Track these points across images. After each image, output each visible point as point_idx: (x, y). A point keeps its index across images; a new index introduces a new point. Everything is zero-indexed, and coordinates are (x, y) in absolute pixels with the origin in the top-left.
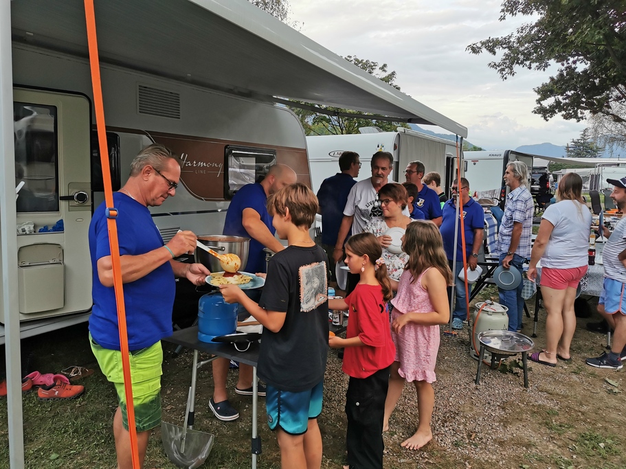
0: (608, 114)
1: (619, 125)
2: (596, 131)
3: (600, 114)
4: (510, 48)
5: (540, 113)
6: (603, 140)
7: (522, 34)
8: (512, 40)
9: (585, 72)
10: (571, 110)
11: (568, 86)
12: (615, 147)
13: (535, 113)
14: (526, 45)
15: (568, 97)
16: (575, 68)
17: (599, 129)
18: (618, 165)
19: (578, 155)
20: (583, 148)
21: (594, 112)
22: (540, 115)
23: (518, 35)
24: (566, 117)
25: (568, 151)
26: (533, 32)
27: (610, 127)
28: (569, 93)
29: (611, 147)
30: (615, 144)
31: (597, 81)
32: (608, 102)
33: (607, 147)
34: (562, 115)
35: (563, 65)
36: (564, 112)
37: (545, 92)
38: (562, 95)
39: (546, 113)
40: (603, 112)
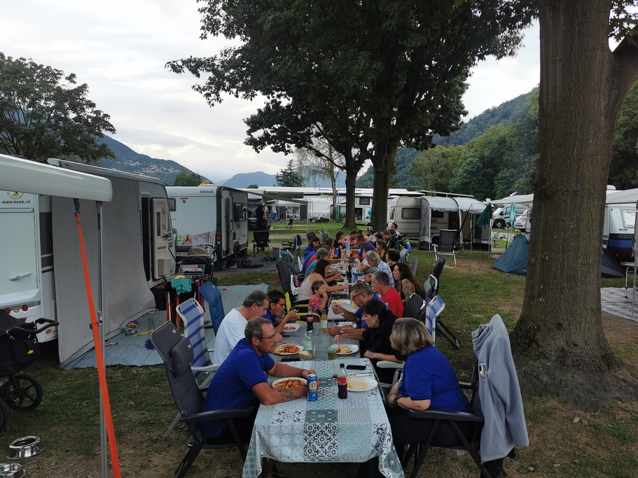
0: (311, 148)
1: (319, 159)
2: (301, 163)
3: (303, 148)
4: (214, 71)
5: (250, 145)
6: (307, 172)
7: (226, 58)
8: (217, 63)
9: (288, 106)
10: (279, 143)
11: (275, 119)
12: (317, 178)
13: (247, 144)
14: (232, 71)
15: (275, 130)
16: (280, 102)
17: (303, 162)
18: (320, 194)
19: (287, 184)
20: (289, 178)
21: (299, 146)
22: (252, 147)
23: (222, 58)
24: (276, 150)
25: (278, 180)
26: (237, 57)
27: (312, 160)
28: (277, 126)
29: (314, 179)
30: (317, 176)
31: (299, 117)
32: (309, 138)
34: (272, 148)
35: (269, 98)
36: (272, 145)
37: (254, 123)
38: (270, 128)
39: (257, 144)
40: (306, 147)
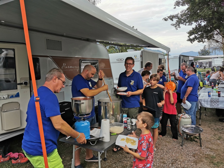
0: (214, 40)
1: (217, 44)
2: (209, 46)
3: (211, 40)
4: (178, 18)
5: (189, 41)
6: (212, 49)
7: (182, 13)
8: (179, 15)
9: (205, 25)
10: (200, 39)
11: (199, 31)
12: (216, 51)
13: (188, 41)
14: (184, 17)
15: (199, 35)
16: (201, 24)
17: (210, 45)
18: (218, 57)
19: (203, 55)
20: (204, 52)
21: (209, 39)
22: (190, 41)
24: (199, 42)
25: (199, 54)
26: (186, 12)
27: (214, 44)
28: (199, 33)
30: (216, 50)
31: (209, 28)
32: (213, 36)
33: (214, 51)
35: (197, 23)
36: (198, 40)
37: (191, 33)
38: (197, 34)
39: (191, 40)
40: (212, 39)
